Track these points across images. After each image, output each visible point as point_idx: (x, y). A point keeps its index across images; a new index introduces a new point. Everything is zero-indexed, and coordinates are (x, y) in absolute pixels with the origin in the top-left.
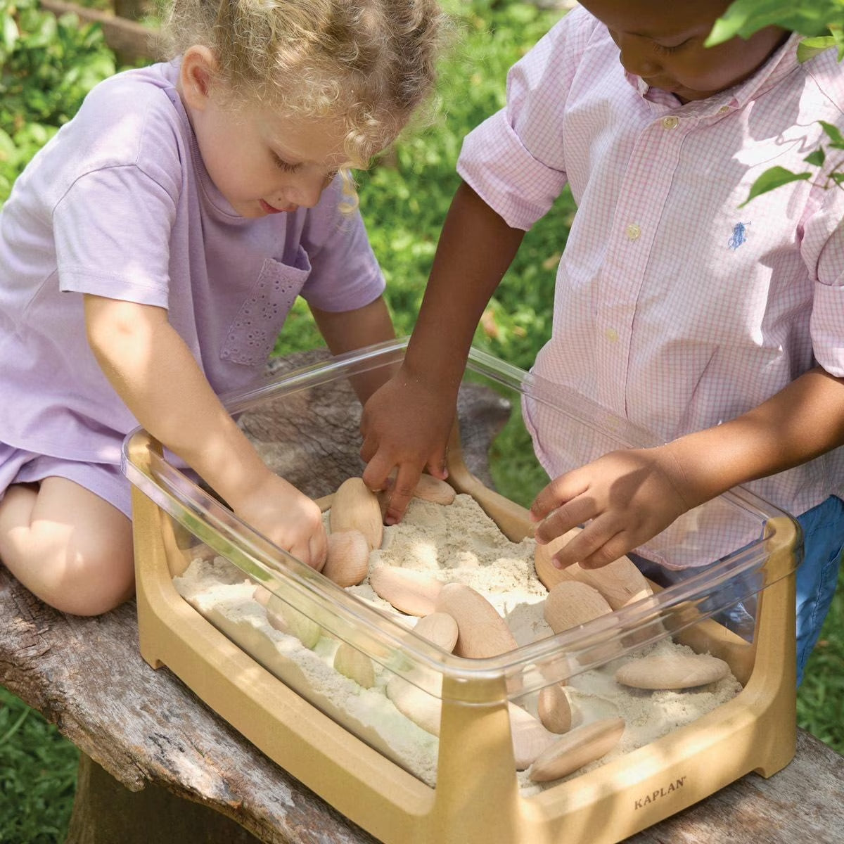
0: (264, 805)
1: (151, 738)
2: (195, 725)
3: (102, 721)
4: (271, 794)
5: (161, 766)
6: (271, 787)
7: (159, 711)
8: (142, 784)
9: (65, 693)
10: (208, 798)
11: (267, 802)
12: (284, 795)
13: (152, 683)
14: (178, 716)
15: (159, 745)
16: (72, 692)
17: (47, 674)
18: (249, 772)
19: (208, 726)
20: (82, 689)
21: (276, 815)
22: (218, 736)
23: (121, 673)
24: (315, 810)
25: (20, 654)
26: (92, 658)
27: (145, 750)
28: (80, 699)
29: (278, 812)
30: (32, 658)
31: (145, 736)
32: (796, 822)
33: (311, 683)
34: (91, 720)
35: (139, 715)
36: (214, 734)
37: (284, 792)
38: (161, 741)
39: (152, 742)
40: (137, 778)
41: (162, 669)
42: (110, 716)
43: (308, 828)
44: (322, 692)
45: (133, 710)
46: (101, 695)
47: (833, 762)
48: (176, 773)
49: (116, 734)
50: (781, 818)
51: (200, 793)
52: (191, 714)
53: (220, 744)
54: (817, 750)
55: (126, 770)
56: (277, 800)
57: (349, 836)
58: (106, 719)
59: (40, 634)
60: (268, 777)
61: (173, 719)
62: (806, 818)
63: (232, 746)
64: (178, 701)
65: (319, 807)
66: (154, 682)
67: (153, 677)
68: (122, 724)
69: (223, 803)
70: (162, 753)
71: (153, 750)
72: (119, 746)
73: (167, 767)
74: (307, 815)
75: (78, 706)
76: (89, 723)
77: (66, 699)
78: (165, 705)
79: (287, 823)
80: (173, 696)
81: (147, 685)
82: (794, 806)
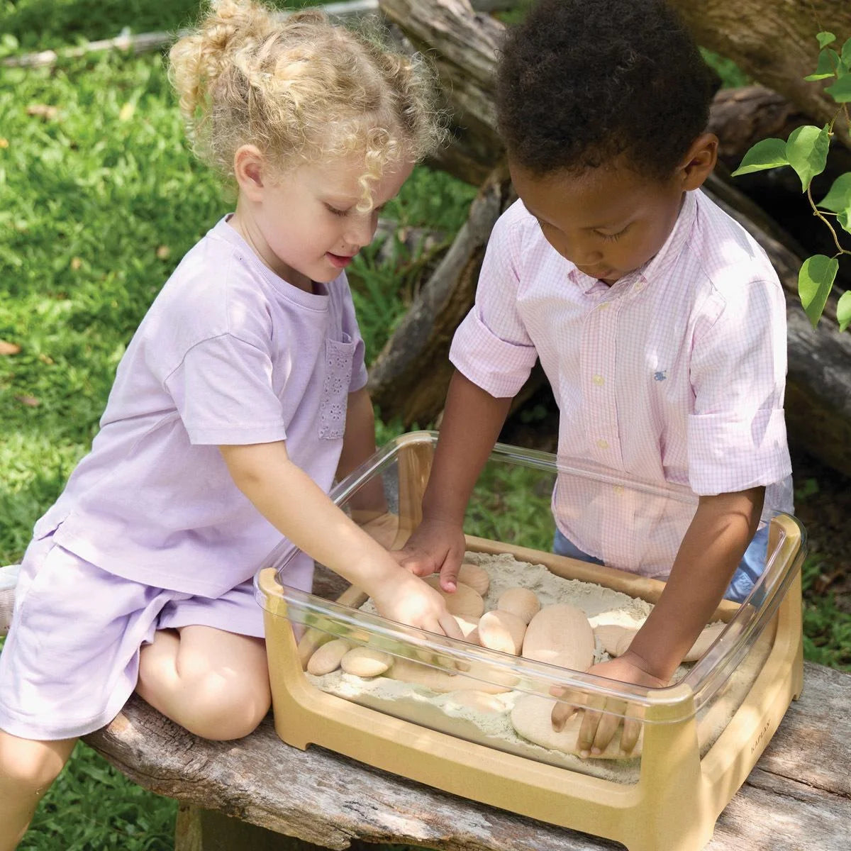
0: (468, 832)
1: (346, 806)
2: (370, 786)
3: (295, 805)
4: (468, 822)
5: (368, 826)
6: (462, 815)
7: (333, 783)
8: (349, 843)
9: (246, 791)
10: (423, 840)
11: (470, 829)
12: (478, 819)
13: (310, 762)
14: (351, 782)
15: (356, 810)
16: (253, 788)
17: (222, 780)
18: (438, 809)
19: (379, 783)
20: (260, 784)
21: (483, 837)
22: (393, 788)
23: (281, 762)
24: (509, 824)
25: (188, 770)
26: (248, 757)
27: (347, 817)
28: (264, 793)
29: (485, 834)
30: (200, 770)
31: (340, 808)
32: (838, 726)
33: (485, 731)
34: (282, 806)
35: (322, 791)
36: (389, 788)
37: (478, 818)
38: (355, 806)
39: (349, 810)
40: (343, 840)
41: (312, 747)
42: (299, 798)
43: (514, 839)
44: (497, 736)
45: (313, 788)
46: (278, 784)
47: (830, 674)
48: (385, 828)
49: (313, 811)
50: (826, 726)
51: (415, 838)
52: (359, 778)
53: (399, 794)
54: (813, 669)
55: (329, 837)
56: (476, 825)
57: (549, 835)
58: (297, 802)
59: (189, 749)
60: (455, 809)
61: (349, 786)
62: (841, 721)
63: (410, 793)
64: (341, 771)
65: (510, 820)
66: (311, 760)
67: (307, 756)
68: (314, 802)
69: (436, 840)
70: (363, 815)
71: (353, 816)
72: (320, 820)
73: (375, 825)
74: (505, 829)
75: (263, 798)
76: (281, 809)
77: (249, 795)
78: (334, 777)
79: (496, 840)
80: (335, 768)
81: (307, 765)
82: (827, 714)
